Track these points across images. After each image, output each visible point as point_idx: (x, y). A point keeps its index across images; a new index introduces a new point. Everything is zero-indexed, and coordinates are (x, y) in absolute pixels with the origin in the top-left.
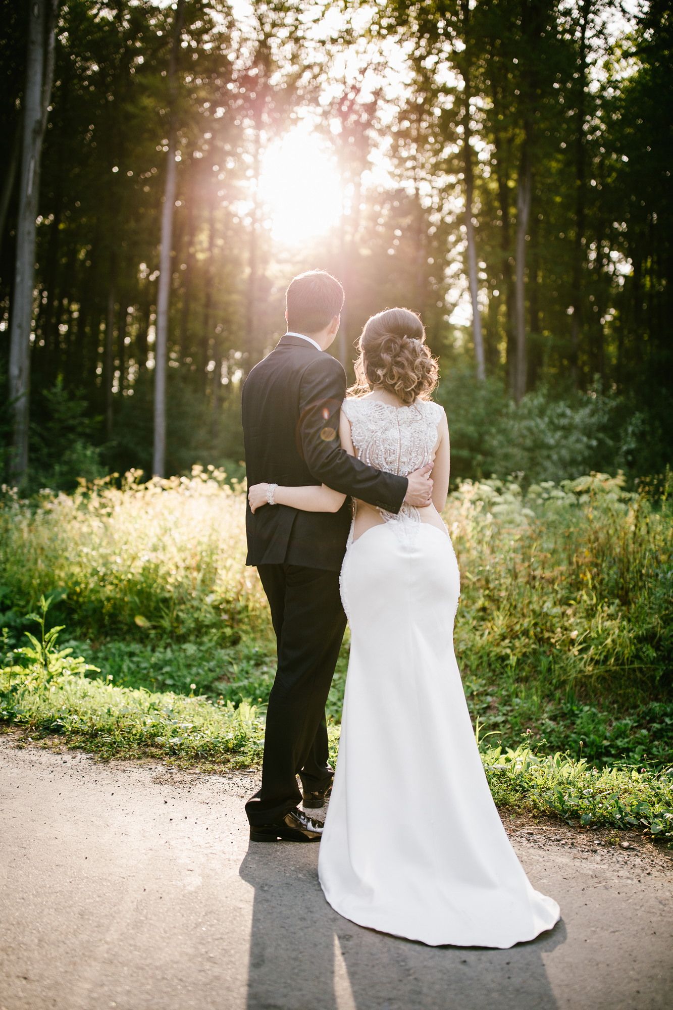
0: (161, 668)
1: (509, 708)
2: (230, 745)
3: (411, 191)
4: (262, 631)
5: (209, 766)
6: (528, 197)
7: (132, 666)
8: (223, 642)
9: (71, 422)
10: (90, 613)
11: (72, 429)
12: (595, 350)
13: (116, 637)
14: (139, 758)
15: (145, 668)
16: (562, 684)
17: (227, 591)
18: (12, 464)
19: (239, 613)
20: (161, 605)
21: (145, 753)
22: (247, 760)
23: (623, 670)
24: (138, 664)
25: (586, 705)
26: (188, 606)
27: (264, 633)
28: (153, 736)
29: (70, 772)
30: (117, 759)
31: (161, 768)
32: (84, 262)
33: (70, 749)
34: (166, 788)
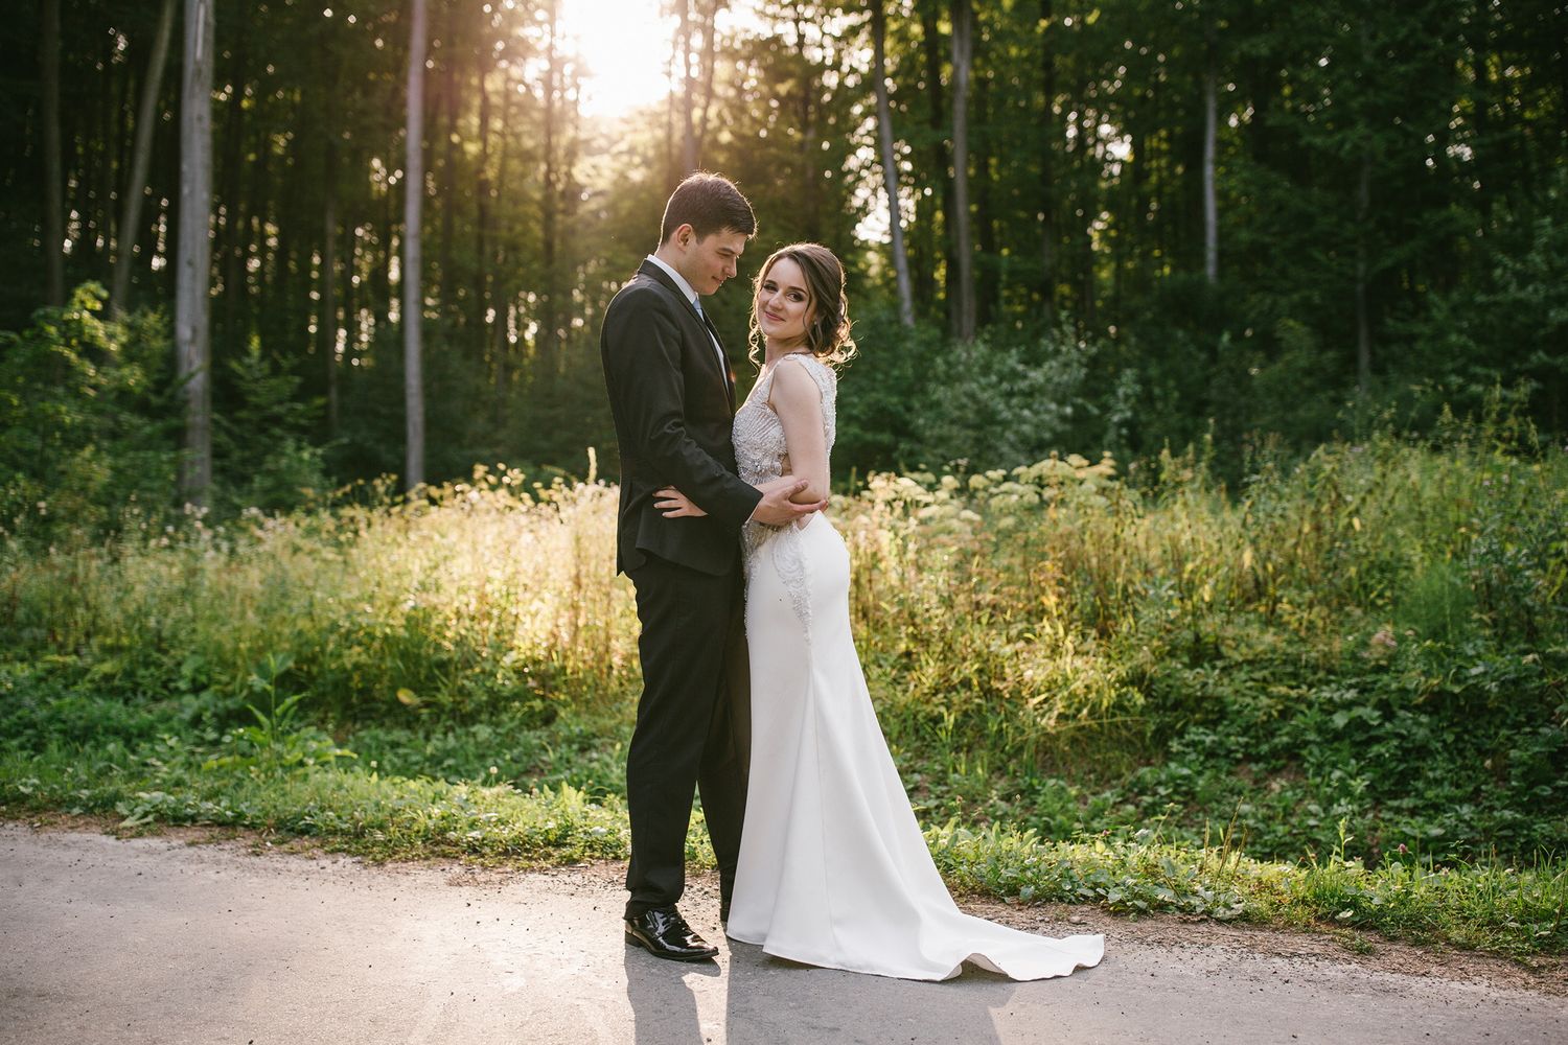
0: (440, 762)
1: (944, 788)
2: (551, 837)
3: (791, 39)
4: (587, 702)
5: (525, 863)
6: (968, 47)
7: (396, 760)
8: (530, 721)
9: (277, 409)
10: (329, 688)
11: (277, 420)
12: (1081, 276)
13: (369, 722)
14: (427, 859)
15: (416, 763)
16: (1019, 750)
17: (535, 646)
18: (188, 476)
19: (553, 677)
20: (437, 672)
21: (433, 852)
22: (577, 854)
23: (1101, 725)
24: (405, 757)
25: (1051, 777)
26: (477, 670)
27: (592, 704)
28: (443, 831)
29: (332, 878)
30: (396, 861)
31: (457, 869)
32: (282, 159)
33: (326, 853)
34: (466, 891)
